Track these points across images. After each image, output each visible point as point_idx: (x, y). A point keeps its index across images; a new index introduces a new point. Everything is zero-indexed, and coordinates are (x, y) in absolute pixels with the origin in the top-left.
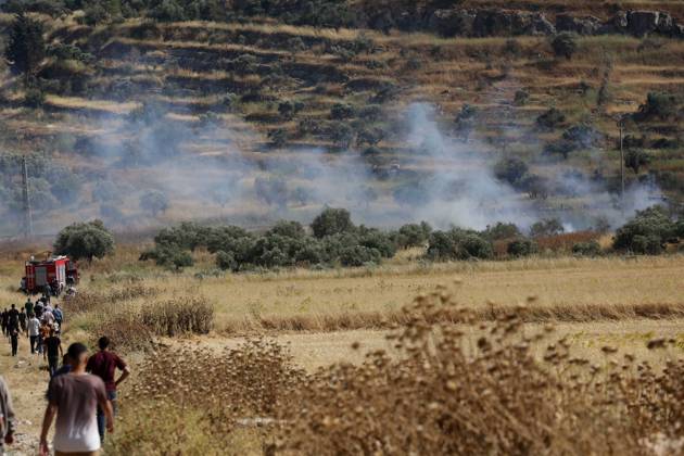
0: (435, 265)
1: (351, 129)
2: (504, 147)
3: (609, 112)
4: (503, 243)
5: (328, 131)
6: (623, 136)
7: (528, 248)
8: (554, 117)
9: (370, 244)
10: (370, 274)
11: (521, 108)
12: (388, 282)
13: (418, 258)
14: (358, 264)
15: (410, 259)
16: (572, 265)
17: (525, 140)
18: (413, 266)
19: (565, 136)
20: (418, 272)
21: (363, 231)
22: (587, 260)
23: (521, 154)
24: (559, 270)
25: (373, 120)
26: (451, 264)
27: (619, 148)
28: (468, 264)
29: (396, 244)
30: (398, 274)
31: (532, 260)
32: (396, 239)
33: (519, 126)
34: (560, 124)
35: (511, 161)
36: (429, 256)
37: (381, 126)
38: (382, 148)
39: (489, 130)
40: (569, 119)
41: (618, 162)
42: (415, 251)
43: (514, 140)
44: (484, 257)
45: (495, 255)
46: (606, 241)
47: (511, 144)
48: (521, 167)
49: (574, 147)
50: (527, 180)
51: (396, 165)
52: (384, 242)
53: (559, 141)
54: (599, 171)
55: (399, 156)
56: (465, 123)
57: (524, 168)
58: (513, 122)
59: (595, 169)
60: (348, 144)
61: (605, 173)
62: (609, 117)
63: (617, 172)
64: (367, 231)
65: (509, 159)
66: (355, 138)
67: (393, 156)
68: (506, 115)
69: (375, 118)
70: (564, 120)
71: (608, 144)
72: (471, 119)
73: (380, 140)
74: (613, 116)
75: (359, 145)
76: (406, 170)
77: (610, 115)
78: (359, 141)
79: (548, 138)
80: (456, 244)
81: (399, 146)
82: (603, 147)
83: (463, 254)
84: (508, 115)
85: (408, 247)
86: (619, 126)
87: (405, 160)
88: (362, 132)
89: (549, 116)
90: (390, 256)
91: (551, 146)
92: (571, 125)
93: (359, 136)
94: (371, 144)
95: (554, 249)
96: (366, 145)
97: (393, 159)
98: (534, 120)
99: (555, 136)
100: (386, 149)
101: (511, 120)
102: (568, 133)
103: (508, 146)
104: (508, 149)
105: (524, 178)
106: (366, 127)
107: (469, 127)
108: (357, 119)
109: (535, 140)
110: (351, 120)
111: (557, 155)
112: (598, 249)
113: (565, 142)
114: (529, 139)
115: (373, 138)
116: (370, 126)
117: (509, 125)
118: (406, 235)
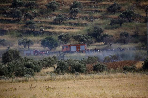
0: (58, 77)
1: (21, 12)
2: (92, 21)
3: (141, 5)
4: (91, 66)
5: (10, 13)
7: (103, 68)
8: (115, 7)
9: (28, 66)
10: (26, 81)
11: (101, 3)
12: (35, 84)
13: (51, 72)
14: (23, 75)
15: (47, 73)
16: (122, 77)
17: (102, 18)
18: (48, 76)
19: (121, 16)
20: (50, 80)
21: (26, 60)
22: (130, 74)
23: (100, 24)
24: (116, 79)
25: (32, 8)
26: (67, 75)
27: (146, 22)
28: (74, 76)
29: (42, 66)
30: (40, 81)
32: (41, 64)
33: (100, 11)
34: (118, 10)
35: (95, 28)
36: (57, 72)
37: (36, 11)
38: (36, 21)
39: (86, 13)
40: (123, 8)
41: (146, 28)
42: (50, 69)
43: (97, 18)
44: (82, 72)
45: (87, 72)
46: (139, 65)
47: (96, 20)
48: (100, 30)
49: (125, 21)
50: (102, 36)
51: (43, 29)
52: (35, 65)
53: (118, 18)
54: (136, 32)
55: (44, 25)
56: (75, 10)
57: (101, 31)
58: (97, 10)
59: (135, 31)
60: (20, 19)
61: (139, 33)
62: (142, 7)
63: (145, 33)
64: (28, 60)
65: (94, 27)
66: (23, 17)
67: (41, 25)
68: (93, 6)
69: (33, 7)
70: (120, 9)
71: (141, 20)
72: (77, 8)
73: (35, 18)
74: (143, 7)
75: (25, 20)
76: (47, 32)
77: (142, 6)
78: (25, 18)
79: (112, 17)
80: (69, 66)
81: (44, 20)
82: (138, 21)
83: (73, 71)
84: (95, 6)
85: (47, 68)
86: (146, 11)
87: (47, 27)
88: (26, 14)
89: (113, 7)
90: (38, 71)
91: (114, 20)
92: (124, 11)
93: (25, 15)
94: (30, 19)
95: (115, 69)
96: (28, 20)
97: (41, 26)
98: (106, 9)
99: (116, 16)
100: (38, 22)
101: (96, 9)
102: (122, 15)
103: (94, 20)
104: (94, 22)
105: (101, 36)
106: (28, 11)
107: (76, 12)
108: (24, 8)
109: (107, 18)
110: (21, 8)
111: (117, 25)
112: (135, 69)
113: (121, 19)
114: (104, 17)
115: (31, 17)
116: (30, 11)
117: (95, 11)
118: (46, 62)
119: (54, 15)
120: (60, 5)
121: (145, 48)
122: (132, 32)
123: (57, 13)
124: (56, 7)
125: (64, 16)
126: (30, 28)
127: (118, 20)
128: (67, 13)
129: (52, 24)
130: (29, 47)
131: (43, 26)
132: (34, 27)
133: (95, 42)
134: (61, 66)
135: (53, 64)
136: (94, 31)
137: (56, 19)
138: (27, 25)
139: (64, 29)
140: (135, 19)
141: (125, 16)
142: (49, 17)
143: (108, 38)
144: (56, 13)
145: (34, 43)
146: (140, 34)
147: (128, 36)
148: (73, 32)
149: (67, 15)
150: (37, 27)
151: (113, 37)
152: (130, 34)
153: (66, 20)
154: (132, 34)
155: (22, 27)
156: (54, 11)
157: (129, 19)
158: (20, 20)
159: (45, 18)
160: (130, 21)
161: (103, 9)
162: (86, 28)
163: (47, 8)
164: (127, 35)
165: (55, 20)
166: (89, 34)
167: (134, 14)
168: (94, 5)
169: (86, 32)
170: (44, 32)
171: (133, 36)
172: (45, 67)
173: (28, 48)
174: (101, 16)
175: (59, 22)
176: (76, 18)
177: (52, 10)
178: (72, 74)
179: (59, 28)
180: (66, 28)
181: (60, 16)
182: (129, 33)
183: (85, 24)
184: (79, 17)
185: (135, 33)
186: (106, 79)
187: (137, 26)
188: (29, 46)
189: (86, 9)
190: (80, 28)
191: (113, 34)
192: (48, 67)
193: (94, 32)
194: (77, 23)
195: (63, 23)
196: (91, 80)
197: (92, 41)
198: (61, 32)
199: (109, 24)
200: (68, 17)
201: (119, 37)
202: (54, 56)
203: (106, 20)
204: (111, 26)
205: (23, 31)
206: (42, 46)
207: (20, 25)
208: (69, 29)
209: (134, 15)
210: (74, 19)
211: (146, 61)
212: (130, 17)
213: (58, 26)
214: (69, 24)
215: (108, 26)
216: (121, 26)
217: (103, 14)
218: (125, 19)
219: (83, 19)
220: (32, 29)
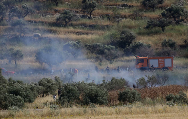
0: (63, 110)
1: (4, 6)
2: (118, 22)
4: (115, 93)
7: (134, 97)
8: (155, 1)
9: (16, 93)
13: (51, 103)
14: (5, 107)
15: (45, 104)
17: (134, 17)
18: (46, 110)
19: (163, 15)
21: (12, 83)
22: (176, 107)
23: (130, 27)
26: (76, 109)
28: (88, 109)
30: (34, 117)
31: (135, 107)
34: (160, 5)
35: (123, 33)
36: (60, 102)
37: (28, 5)
38: (28, 21)
39: (108, 9)
40: (166, 2)
42: (49, 98)
43: (125, 17)
44: (101, 103)
45: (108, 102)
47: (123, 20)
48: (131, 37)
49: (170, 23)
50: (134, 46)
51: (38, 34)
53: (159, 19)
55: (40, 27)
56: (90, 4)
57: (132, 38)
58: (126, 4)
59: (185, 39)
60: (2, 18)
64: (14, 83)
65: (122, 31)
66: (7, 13)
67: (36, 27)
70: (162, 3)
72: (94, 1)
73: (26, 15)
75: (10, 18)
76: (46, 38)
78: (10, 16)
79: (150, 16)
80: (80, 93)
81: (40, 20)
83: (86, 101)
85: (45, 96)
87: (45, 30)
88: (13, 9)
90: (30, 101)
91: (153, 22)
92: (168, 6)
93: (11, 12)
94: (19, 18)
95: (153, 99)
96: (16, 19)
97: (36, 29)
98: (140, 3)
99: (156, 14)
100: (30, 22)
101: (123, 2)
102: (166, 12)
103: (121, 21)
104: (121, 24)
105: (132, 45)
106: (16, 5)
107: (93, 7)
109: (141, 17)
111: (157, 28)
112: (185, 99)
113: (163, 19)
114: (136, 16)
115: (21, 14)
116: (19, 4)
117: (122, 6)
118: (44, 86)
119: (56, 11)
122: (181, 41)
123: (61, 9)
125: (73, 13)
126: (18, 31)
127: (159, 21)
128: (78, 9)
129: (54, 26)
130: (15, 63)
131: (39, 29)
132: (25, 31)
133: (123, 56)
134: (67, 93)
136: (120, 37)
137: (60, 18)
138: (13, 27)
139: (73, 34)
140: (185, 20)
141: (170, 15)
142: (48, 15)
143: (143, 49)
144: (60, 8)
145: (24, 56)
147: (174, 46)
148: (87, 39)
149: (78, 12)
150: (30, 31)
151: (151, 47)
152: (178, 44)
153: (76, 20)
154: (180, 43)
155: (5, 30)
156: (57, 4)
157: (177, 19)
159: (43, 16)
160: (178, 23)
161: (134, 3)
164: (172, 45)
165: (58, 19)
166: (112, 42)
167: (184, 12)
169: (108, 40)
170: (40, 39)
171: (182, 47)
172: (41, 95)
174: (133, 15)
175: (64, 23)
176: (92, 16)
177: (54, 3)
178: (84, 106)
180: (76, 32)
181: (66, 13)
182: (175, 41)
183: (107, 26)
184: (96, 14)
185: (185, 41)
186: (139, 115)
188: (16, 61)
189: (108, 2)
190: (99, 32)
191: (150, 43)
192: (47, 95)
193: (121, 39)
194: (93, 24)
195: (71, 25)
196: (115, 116)
197: (118, 53)
198: (68, 39)
199: (145, 26)
200: (79, 16)
201: (160, 47)
202: (56, 77)
203: (140, 21)
204: (147, 30)
205: (7, 37)
206: (37, 61)
207: (2, 27)
208: (81, 34)
209: (183, 13)
210: (89, 18)
212: (178, 17)
213: (62, 29)
214: (81, 26)
215: (143, 31)
216: (164, 31)
217: (135, 12)
218: (171, 20)
219: (103, 18)
220: (21, 34)
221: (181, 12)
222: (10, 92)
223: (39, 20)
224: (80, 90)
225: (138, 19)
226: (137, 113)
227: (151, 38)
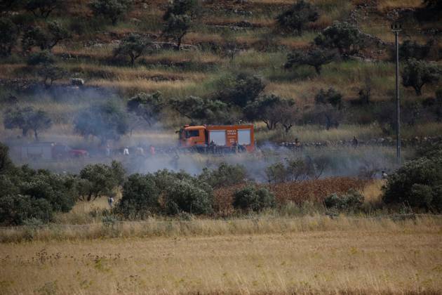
0: (127, 225)
1: (14, 26)
2: (232, 56)
3: (381, 7)
4: (227, 192)
6: (400, 42)
7: (262, 200)
8: (302, 15)
9: (36, 193)
10: (28, 238)
11: (258, 1)
12: (53, 249)
13: (105, 213)
14: (17, 222)
15: (93, 214)
16: (322, 227)
17: (261, 46)
18: (95, 226)
19: (318, 42)
20: (101, 235)
21: (28, 173)
22: (344, 219)
23: (255, 66)
24: (302, 235)
25: (46, 13)
26: (153, 222)
27: (393, 60)
28: (175, 223)
29: (75, 192)
30: (72, 239)
31: (264, 219)
32: (74, 187)
33: (254, 27)
34: (311, 23)
35: (241, 77)
36: (123, 210)
37: (59, 23)
38: (60, 55)
39: (212, 31)
40: (324, 17)
41: (393, 79)
42: (101, 204)
43: (245, 47)
44: (199, 212)
45: (214, 211)
46: (373, 192)
47: (241, 53)
48: (256, 84)
49: (331, 58)
50: (263, 103)
51: (79, 79)
52: (57, 190)
53: (309, 49)
54: (365, 92)
55: (83, 66)
56: (178, 22)
57: (259, 87)
58: (246, 21)
59: (360, 88)
60: (10, 48)
61: (374, 94)
62: (381, 15)
63: (390, 93)
64: (33, 173)
65: (239, 74)
66: (20, 40)
67: (75, 66)
68: (236, 11)
69: (49, 11)
70: (316, 19)
71: (379, 53)
72: (186, 16)
73: (56, 44)
74: (386, 13)
75: (25, 49)
76: (93, 87)
77: (382, 12)
78: (26, 44)
79: (293, 44)
80: (160, 193)
81: (83, 52)
82: (371, 57)
83: (171, 208)
84: (239, 10)
85: (92, 198)
86: (394, 27)
87: (92, 72)
88: (30, 31)
89: (295, 12)
90: (65, 209)
91: (297, 55)
92: (327, 26)
93: (26, 36)
94: (42, 48)
95: (299, 203)
96: (36, 50)
97: (75, 70)
98: (274, 19)
99: (304, 40)
100: (64, 57)
101: (242, 19)
102: (323, 37)
103: (238, 54)
104: (237, 60)
105: (259, 101)
106: (36, 23)
107: (184, 27)
108: (22, 12)
109: (277, 46)
110: (13, 13)
111: (307, 68)
112: (361, 203)
113: (318, 50)
114: (267, 44)
115: (45, 40)
116: (41, 22)
117: (240, 25)
118: (90, 180)
119: (114, 36)
120: (133, 6)
121: (390, 138)
122: (353, 92)
123: (122, 31)
124: (121, 10)
125: (145, 39)
126: (40, 74)
127: (309, 54)
128: (154, 31)
129: (109, 64)
130: (36, 135)
131: (80, 70)
132: (53, 74)
134: (135, 194)
135: (111, 188)
136: (236, 86)
137: (120, 49)
138: (31, 66)
139: (146, 79)
141: (331, 43)
142: (98, 43)
143: (280, 107)
144: (121, 29)
145: (52, 122)
146: (375, 96)
147: (340, 101)
148: (173, 89)
149: (155, 37)
150: (64, 74)
151: (295, 105)
152: (345, 97)
153: (151, 53)
154: (351, 97)
155: (16, 72)
156: (114, 23)
157: (344, 50)
158: (9, 51)
159: (89, 46)
160: (346, 58)
161: (263, 20)
162: (212, 78)
163: (93, 13)
164: (335, 100)
165: (117, 51)
166: (221, 94)
167: (358, 36)
168: (238, 6)
169: (213, 91)
171: (354, 103)
172: (86, 197)
173: (34, 136)
174: (260, 42)
175: (129, 59)
176: (182, 45)
177: (110, 20)
178: (168, 218)
179: (132, 77)
180: (152, 75)
181: (132, 39)
182: (342, 93)
183: (211, 64)
184: (190, 41)
185: (361, 93)
186: (272, 235)
187: (367, 73)
188: (37, 131)
189: (212, 18)
190: (195, 76)
191: (294, 97)
192: (96, 196)
193: (238, 89)
194: (184, 60)
195: (143, 62)
196: (227, 238)
197: (232, 117)
198: (136, 90)
199: (284, 64)
200: (157, 44)
201: (311, 105)
202: (114, 162)
203: (274, 54)
204: (287, 72)
205: (20, 85)
206: (77, 132)
207: (9, 66)
208: (161, 80)
209: (357, 38)
210: (177, 48)
211: (394, 178)
212: (347, 46)
213: (126, 71)
214: (161, 65)
215: (279, 73)
216: (319, 73)
217: (264, 36)
218: (332, 52)
219: (203, 49)
220: (46, 79)
221: (353, 37)
222: (25, 191)
223: (80, 53)
224: (160, 187)
225: (270, 51)
226: (268, 231)
227: (294, 86)
